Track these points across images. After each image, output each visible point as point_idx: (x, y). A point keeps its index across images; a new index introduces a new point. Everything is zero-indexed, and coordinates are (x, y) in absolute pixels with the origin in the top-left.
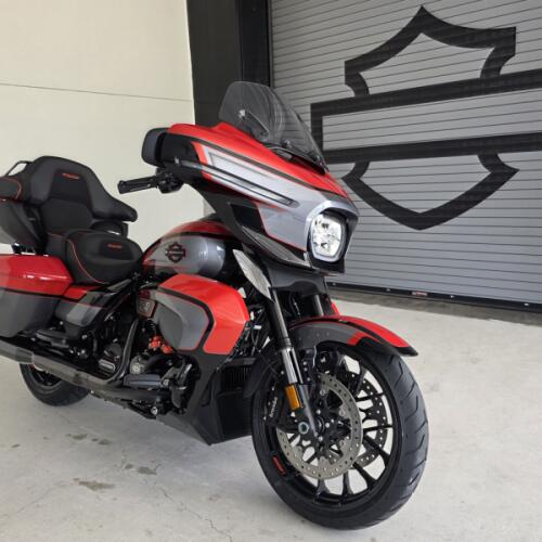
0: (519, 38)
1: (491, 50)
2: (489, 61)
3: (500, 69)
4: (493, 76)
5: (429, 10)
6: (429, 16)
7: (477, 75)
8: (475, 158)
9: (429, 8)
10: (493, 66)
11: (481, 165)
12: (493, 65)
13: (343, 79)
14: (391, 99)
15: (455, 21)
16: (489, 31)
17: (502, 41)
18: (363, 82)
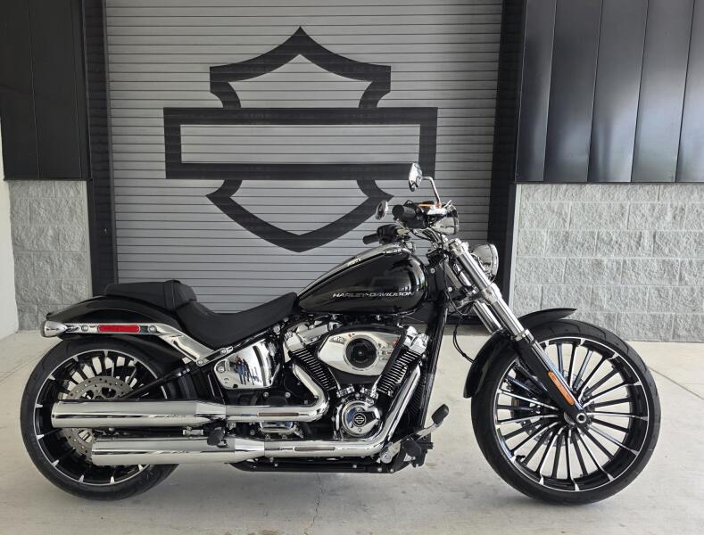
0: (393, 76)
1: (369, 83)
2: (367, 94)
3: (377, 102)
4: (370, 107)
5: (308, 33)
6: (308, 38)
7: (356, 105)
8: (354, 183)
9: (308, 31)
10: (370, 99)
11: (360, 191)
12: (370, 97)
13: (208, 86)
14: (267, 116)
15: (334, 50)
16: (366, 65)
17: (379, 77)
18: (233, 93)
